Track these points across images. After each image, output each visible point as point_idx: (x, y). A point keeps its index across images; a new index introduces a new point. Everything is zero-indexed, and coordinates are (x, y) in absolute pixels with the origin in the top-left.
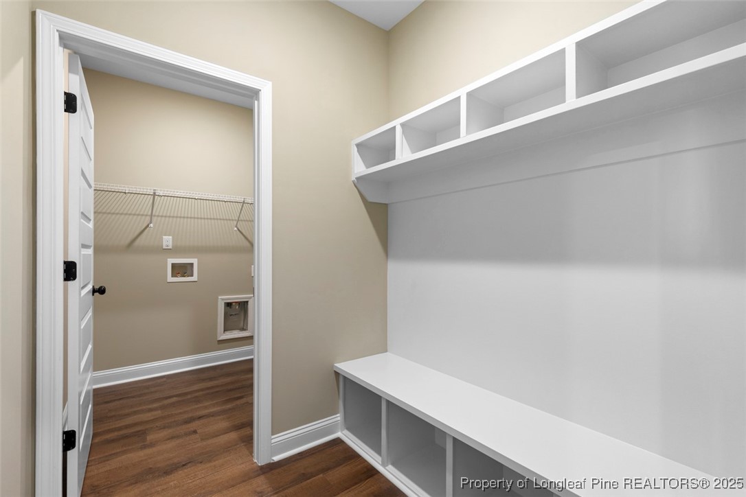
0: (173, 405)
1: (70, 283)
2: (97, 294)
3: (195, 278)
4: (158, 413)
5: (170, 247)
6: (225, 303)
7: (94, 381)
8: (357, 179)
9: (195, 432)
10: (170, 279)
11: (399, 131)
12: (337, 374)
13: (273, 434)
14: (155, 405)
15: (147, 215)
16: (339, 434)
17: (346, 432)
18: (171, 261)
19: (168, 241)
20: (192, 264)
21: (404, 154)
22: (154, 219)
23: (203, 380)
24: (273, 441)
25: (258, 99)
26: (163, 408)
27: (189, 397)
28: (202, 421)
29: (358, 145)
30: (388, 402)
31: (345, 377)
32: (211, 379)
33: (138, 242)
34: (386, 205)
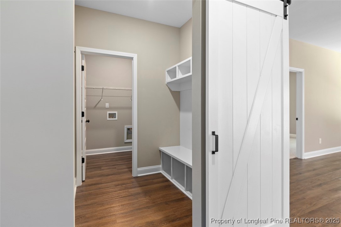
0: (109, 161)
1: (83, 117)
2: (87, 122)
3: (116, 119)
4: (105, 163)
5: (108, 107)
6: (127, 128)
7: (87, 153)
8: (167, 83)
9: (115, 168)
10: (108, 119)
11: (177, 68)
12: (160, 151)
13: (138, 168)
14: (103, 161)
15: (100, 96)
16: (161, 172)
17: (163, 171)
18: (108, 112)
19: (107, 105)
20: (115, 114)
21: (180, 76)
22: (103, 97)
23: (119, 156)
24: (138, 170)
25: (133, 60)
26: (106, 162)
27: (114, 159)
28: (118, 166)
29: (168, 71)
30: (173, 158)
31: (163, 152)
32: (122, 155)
33: (98, 106)
34: (179, 92)
